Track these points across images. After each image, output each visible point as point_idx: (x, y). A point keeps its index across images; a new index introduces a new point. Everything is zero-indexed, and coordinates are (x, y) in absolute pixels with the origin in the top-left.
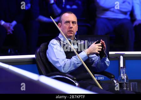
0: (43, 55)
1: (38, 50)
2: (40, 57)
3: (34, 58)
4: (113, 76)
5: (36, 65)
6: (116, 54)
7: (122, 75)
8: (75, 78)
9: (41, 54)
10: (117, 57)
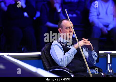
0: (47, 52)
1: (43, 49)
2: (45, 54)
3: (39, 55)
4: (101, 70)
5: (41, 60)
6: (104, 53)
7: (109, 69)
8: (71, 71)
9: (45, 52)
10: (105, 55)
